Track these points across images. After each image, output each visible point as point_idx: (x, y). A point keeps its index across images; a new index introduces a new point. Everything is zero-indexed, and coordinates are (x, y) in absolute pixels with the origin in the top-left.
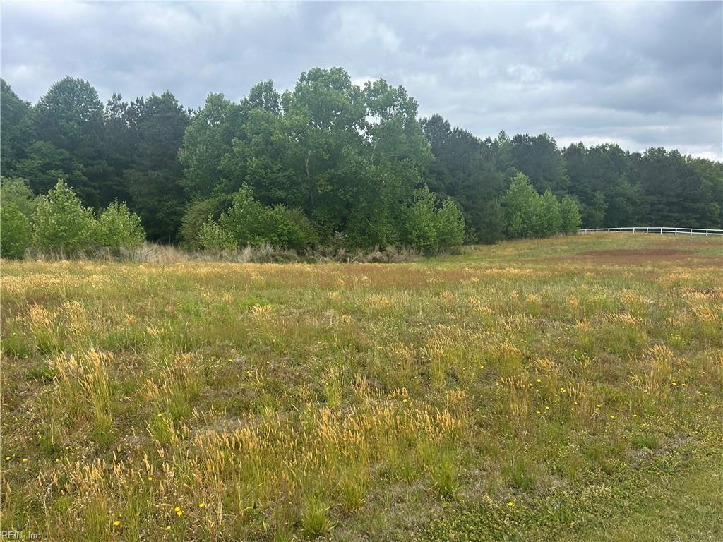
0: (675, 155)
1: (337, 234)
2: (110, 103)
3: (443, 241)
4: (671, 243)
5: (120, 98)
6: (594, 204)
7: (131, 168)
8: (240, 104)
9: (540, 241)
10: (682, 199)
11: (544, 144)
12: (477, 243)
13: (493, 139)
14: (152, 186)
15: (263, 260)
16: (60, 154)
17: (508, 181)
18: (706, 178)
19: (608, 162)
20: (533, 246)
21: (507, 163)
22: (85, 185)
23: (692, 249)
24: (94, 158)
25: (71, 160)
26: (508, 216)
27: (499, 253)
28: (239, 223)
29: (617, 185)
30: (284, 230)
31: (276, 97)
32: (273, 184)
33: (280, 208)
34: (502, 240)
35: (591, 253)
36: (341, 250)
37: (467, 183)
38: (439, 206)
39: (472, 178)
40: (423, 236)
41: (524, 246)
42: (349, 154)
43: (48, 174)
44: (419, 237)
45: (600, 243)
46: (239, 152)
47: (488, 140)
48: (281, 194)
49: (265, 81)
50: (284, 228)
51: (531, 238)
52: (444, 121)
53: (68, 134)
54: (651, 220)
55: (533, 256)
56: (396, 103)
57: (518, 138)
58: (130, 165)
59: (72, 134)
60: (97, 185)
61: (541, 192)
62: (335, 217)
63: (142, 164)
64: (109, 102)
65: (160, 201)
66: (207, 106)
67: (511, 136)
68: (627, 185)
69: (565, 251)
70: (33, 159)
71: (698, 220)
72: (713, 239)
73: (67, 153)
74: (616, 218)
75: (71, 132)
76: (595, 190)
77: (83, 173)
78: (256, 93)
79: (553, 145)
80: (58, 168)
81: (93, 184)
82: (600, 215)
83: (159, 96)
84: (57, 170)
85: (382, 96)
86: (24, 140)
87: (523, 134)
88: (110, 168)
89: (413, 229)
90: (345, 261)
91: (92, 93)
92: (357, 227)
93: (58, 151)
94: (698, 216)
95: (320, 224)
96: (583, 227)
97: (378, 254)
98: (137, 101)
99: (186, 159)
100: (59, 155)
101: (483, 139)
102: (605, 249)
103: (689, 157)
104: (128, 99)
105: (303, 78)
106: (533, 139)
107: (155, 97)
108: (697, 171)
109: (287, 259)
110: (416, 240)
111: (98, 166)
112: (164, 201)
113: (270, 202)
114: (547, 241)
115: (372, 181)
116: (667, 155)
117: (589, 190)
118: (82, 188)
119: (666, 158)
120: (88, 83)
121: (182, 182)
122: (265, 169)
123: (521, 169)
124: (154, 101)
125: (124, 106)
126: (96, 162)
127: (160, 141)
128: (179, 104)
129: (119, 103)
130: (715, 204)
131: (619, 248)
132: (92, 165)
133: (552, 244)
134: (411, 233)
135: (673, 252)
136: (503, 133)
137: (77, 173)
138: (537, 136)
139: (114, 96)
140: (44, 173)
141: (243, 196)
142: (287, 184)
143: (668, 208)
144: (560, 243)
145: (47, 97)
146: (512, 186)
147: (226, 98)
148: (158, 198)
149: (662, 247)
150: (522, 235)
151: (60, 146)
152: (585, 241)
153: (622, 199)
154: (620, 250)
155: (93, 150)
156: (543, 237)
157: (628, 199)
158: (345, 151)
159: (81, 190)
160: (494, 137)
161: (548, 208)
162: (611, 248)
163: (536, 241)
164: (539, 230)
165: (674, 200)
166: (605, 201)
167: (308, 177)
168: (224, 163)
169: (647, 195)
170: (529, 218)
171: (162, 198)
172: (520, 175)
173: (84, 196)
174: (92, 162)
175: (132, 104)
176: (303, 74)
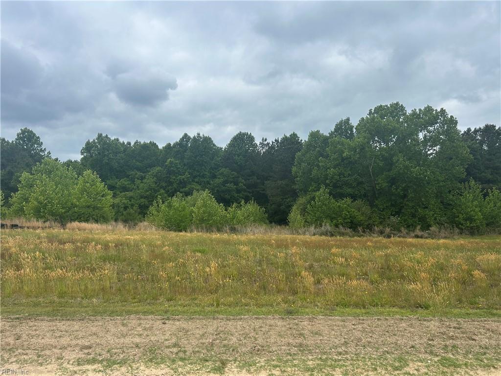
1: (392, 217)
5: (266, 140)
7: (269, 180)
8: (328, 135)
14: (279, 190)
16: (233, 174)
22: (245, 191)
24: (250, 176)
28: (318, 211)
30: (347, 215)
31: (352, 128)
32: (345, 184)
33: (347, 200)
36: (387, 229)
38: (485, 195)
40: (470, 219)
42: (398, 160)
43: (226, 186)
46: (323, 166)
48: (350, 191)
49: (344, 118)
50: (347, 213)
53: (237, 163)
56: (438, 121)
58: (269, 178)
59: (240, 163)
60: (251, 191)
64: (260, 143)
65: (283, 199)
66: (309, 139)
70: (219, 178)
73: (236, 174)
77: (244, 184)
78: (339, 127)
83: (288, 135)
84: (231, 183)
85: (429, 117)
86: (216, 169)
88: (259, 181)
89: (460, 213)
90: (390, 237)
91: (252, 139)
92: (408, 212)
95: (380, 210)
98: (276, 141)
99: (296, 172)
104: (270, 140)
105: (370, 113)
107: (286, 137)
109: (342, 235)
110: (463, 222)
111: (252, 180)
112: (286, 198)
118: (243, 193)
120: (250, 134)
121: (295, 187)
122: (339, 175)
124: (285, 139)
125: (268, 144)
126: (251, 178)
128: (300, 139)
129: (265, 143)
132: (249, 180)
134: (458, 217)
137: (241, 184)
139: (263, 140)
140: (224, 186)
142: (354, 184)
145: (229, 144)
147: (321, 132)
148: (282, 197)
151: (233, 170)
155: (250, 171)
158: (395, 159)
159: (243, 194)
167: (372, 178)
171: (284, 197)
173: (244, 197)
174: (248, 178)
175: (273, 142)
176: (370, 110)
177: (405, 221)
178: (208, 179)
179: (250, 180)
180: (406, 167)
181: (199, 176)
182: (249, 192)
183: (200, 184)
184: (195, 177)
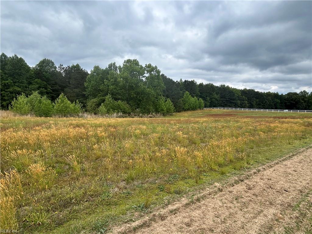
0: (228, 87)
1: (137, 109)
2: (59, 67)
3: (167, 111)
4: (229, 112)
5: (62, 66)
6: (207, 101)
7: (67, 88)
8: (105, 69)
9: (194, 111)
10: (230, 100)
11: (192, 83)
12: (176, 112)
13: (178, 81)
15: (120, 117)
17: (183, 94)
18: (236, 94)
19: (210, 88)
20: (192, 113)
21: (182, 88)
22: (51, 93)
23: (236, 114)
24: (54, 85)
25: (46, 85)
26: (184, 104)
27: (184, 115)
28: (108, 106)
29: (213, 95)
31: (117, 67)
32: (117, 94)
33: (120, 101)
34: (183, 111)
35: (209, 115)
36: (140, 114)
37: (172, 94)
39: (173, 93)
40: (163, 110)
41: (190, 113)
42: (141, 85)
44: (161, 110)
45: (210, 112)
46: (106, 84)
47: (177, 81)
48: (120, 97)
49: (113, 62)
51: (191, 111)
52: (165, 76)
54: (222, 105)
55: (193, 116)
56: (154, 71)
57: (185, 81)
58: (67, 87)
59: (47, 77)
61: (193, 97)
62: (136, 104)
63: (71, 87)
66: (94, 69)
67: (183, 80)
68: (216, 95)
69: (202, 114)
70: (35, 85)
71: (234, 105)
72: (240, 111)
73: (45, 83)
74: (213, 105)
75: (47, 76)
76: (207, 97)
77: (51, 89)
78: (110, 66)
79: (195, 84)
80: (43, 88)
81: (54, 93)
82: (208, 104)
85: (150, 68)
86: (31, 79)
87: (187, 80)
88: (60, 88)
89: (159, 107)
90: (142, 117)
91: (53, 63)
93: (43, 82)
94: (234, 104)
95: (131, 106)
96: (205, 107)
97: (151, 116)
98: (68, 67)
99: (87, 85)
100: (43, 84)
101: (175, 81)
102: (213, 114)
103: (231, 87)
104: (65, 66)
105: (125, 62)
106: (189, 81)
107: (74, 65)
108: (234, 91)
109: (126, 117)
110: (160, 111)
111: (56, 87)
113: (116, 99)
114: (196, 112)
115: (148, 93)
116: (226, 87)
117: (205, 97)
118: (50, 94)
119: (225, 88)
120: (51, 60)
121: (85, 93)
122: (115, 89)
123: (186, 90)
124: (73, 67)
125: (64, 68)
127: (77, 80)
128: (81, 68)
130: (239, 101)
131: (216, 113)
133: (197, 113)
134: (159, 109)
135: (231, 115)
136: (181, 80)
137: (49, 89)
138: (191, 81)
139: (61, 65)
140: (38, 89)
141: (108, 98)
142: (122, 94)
143: (226, 102)
144: (199, 112)
146: (185, 95)
149: (227, 113)
150: (188, 110)
151: (43, 81)
152: (206, 111)
153: (214, 99)
154: (216, 114)
155: (54, 82)
156: (194, 110)
157: (216, 99)
158: (139, 84)
160: (179, 80)
161: (195, 102)
162: (214, 114)
163: (192, 111)
164: (193, 108)
165: (228, 100)
166: (210, 100)
167: (127, 92)
168: (101, 87)
169: (221, 98)
170: (190, 105)
172: (187, 92)
173: (51, 97)
174: (54, 86)
175: (66, 67)
176: (125, 61)
177: (142, 111)
178: (26, 85)
179: (55, 87)
180: (144, 88)
181: (18, 82)
182: (54, 94)
183: (20, 87)
184: (15, 82)
